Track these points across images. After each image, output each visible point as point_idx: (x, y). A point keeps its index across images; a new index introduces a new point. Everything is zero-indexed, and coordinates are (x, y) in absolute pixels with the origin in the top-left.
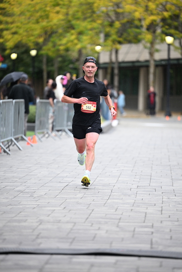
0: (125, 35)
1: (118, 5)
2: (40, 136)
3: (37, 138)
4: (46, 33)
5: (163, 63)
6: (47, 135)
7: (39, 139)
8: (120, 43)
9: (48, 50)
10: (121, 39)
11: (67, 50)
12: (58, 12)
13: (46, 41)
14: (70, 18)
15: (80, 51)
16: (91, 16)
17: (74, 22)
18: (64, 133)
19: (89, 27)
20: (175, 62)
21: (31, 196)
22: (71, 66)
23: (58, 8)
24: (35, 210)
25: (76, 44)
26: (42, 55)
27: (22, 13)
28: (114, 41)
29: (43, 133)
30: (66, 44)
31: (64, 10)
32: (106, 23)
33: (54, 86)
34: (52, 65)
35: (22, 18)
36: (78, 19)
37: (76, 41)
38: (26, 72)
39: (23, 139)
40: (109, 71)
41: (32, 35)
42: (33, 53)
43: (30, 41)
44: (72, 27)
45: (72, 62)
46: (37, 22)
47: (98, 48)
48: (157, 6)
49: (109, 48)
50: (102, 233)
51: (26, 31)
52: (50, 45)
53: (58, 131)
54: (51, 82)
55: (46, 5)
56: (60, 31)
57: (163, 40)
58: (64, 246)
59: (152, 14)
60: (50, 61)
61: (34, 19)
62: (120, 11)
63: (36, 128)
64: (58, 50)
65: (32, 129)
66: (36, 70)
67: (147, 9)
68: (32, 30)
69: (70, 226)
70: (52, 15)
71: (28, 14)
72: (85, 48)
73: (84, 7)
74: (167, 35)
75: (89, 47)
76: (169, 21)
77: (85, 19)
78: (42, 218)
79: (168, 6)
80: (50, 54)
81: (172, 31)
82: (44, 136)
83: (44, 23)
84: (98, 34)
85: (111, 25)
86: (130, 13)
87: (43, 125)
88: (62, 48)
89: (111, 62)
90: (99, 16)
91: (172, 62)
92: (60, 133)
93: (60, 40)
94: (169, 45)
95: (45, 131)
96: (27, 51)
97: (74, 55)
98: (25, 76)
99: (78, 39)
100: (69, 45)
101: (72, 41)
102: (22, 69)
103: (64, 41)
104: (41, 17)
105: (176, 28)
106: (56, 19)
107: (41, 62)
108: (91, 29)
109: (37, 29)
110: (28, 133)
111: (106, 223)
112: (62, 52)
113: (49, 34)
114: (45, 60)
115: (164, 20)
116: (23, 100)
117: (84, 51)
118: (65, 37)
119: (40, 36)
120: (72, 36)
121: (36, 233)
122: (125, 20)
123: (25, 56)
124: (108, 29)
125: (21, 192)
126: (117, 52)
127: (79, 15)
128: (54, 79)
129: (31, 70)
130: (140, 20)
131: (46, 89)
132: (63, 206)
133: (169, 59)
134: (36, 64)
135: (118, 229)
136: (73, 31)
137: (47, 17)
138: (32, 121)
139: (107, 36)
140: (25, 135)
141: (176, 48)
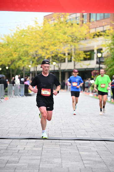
0: (39, 62)
1: (36, 52)
2: (9, 97)
3: (8, 98)
4: (12, 61)
5: (53, 71)
6: (12, 97)
7: (9, 98)
8: (37, 64)
9: (12, 67)
10: (38, 63)
11: (19, 67)
12: (16, 54)
13: (11, 64)
14: (20, 56)
15: (23, 67)
16: (27, 55)
17: (21, 57)
18: (18, 96)
19: (27, 59)
20: (56, 71)
21: (6, 118)
22: (20, 72)
23: (16, 53)
24: (7, 123)
25: (22, 65)
26: (10, 69)
27: (3, 54)
28: (35, 64)
29: (10, 96)
30: (19, 65)
31: (18, 53)
32: (33, 58)
33: (15, 79)
34: (14, 72)
35: (3, 56)
36: (23, 56)
37: (22, 64)
38: (4, 75)
39: (3, 98)
40: (34, 74)
41: (7, 62)
42: (7, 68)
43: (6, 64)
44: (21, 59)
45: (20, 71)
46: (9, 57)
47: (30, 66)
48: (50, 52)
49: (34, 66)
50: (31, 131)
51: (5, 60)
52: (13, 65)
53: (16, 95)
54: (13, 78)
55: (12, 52)
56: (17, 60)
57: (52, 64)
58: (18, 136)
59: (48, 55)
60: (13, 70)
61: (7, 56)
62: (37, 53)
63: (8, 94)
64: (16, 67)
65: (6, 95)
66: (8, 74)
67: (46, 53)
68: (7, 60)
69: (20, 129)
70: (14, 55)
71: (5, 55)
72: (25, 66)
73: (25, 52)
74: (54, 62)
75: (27, 66)
76: (54, 57)
77: (25, 56)
78: (10, 126)
79: (54, 52)
80: (13, 68)
81: (55, 60)
82: (11, 97)
83: (11, 58)
84: (30, 61)
85: (34, 58)
86: (41, 54)
87: (10, 93)
88: (17, 66)
89: (34, 71)
90: (30, 55)
91: (55, 71)
92: (16, 96)
93: (16, 63)
94: (54, 65)
95: (11, 95)
96: (5, 67)
97: (21, 68)
98: (4, 76)
99: (23, 63)
100: (20, 65)
101: (21, 64)
102: (3, 73)
103: (18, 64)
104: (10, 56)
105: (57, 60)
106: (15, 56)
107: (10, 71)
108: (28, 60)
109: (9, 60)
110: (5, 96)
111: (33, 128)
112: (17, 68)
113: (13, 61)
114: (11, 70)
115: (52, 57)
116: (3, 85)
117: (25, 67)
118: (18, 62)
119: (9, 62)
120: (20, 62)
121: (8, 131)
122: (39, 57)
123: (4, 69)
124: (33, 60)
125: (2, 117)
126: (36, 67)
127: (23, 55)
128: (14, 77)
129: (6, 74)
130: (44, 57)
131: (12, 80)
132: (17, 122)
133: (54, 70)
134: (8, 72)
135: (37, 130)
136: (21, 60)
137: (12, 55)
138: (6, 92)
139: (33, 62)
140: (4, 97)
141: (57, 67)
